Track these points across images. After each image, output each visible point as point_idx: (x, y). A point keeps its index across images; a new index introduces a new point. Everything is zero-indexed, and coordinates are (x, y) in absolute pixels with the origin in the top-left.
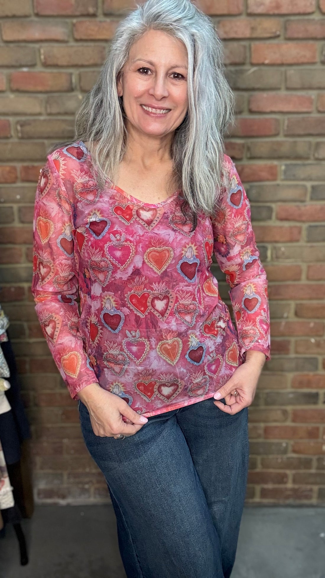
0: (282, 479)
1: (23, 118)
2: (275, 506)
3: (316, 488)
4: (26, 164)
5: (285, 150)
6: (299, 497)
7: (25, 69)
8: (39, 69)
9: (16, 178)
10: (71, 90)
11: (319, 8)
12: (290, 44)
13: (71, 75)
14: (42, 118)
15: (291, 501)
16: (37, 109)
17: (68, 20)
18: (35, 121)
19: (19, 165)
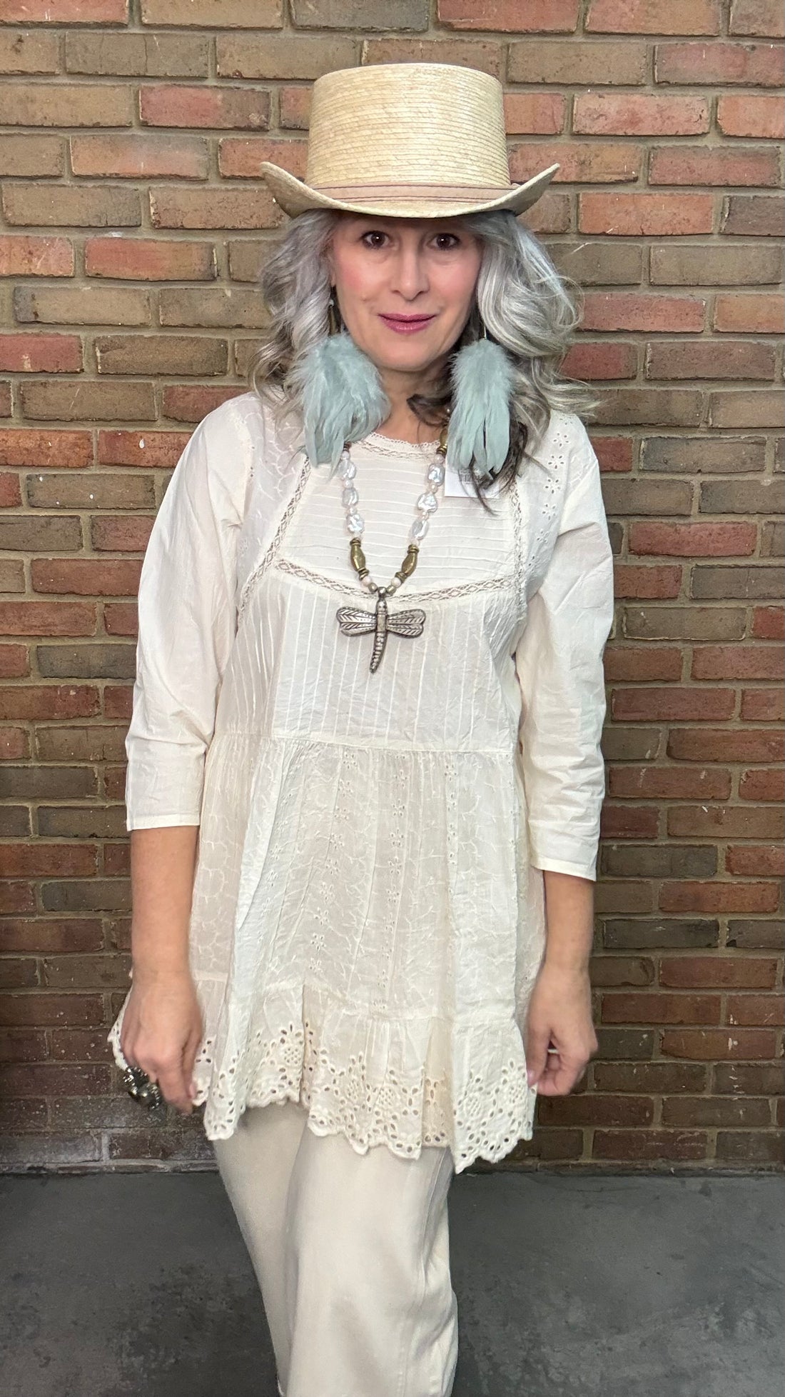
0: (640, 1114)
1: (109, 334)
2: (623, 1173)
3: (712, 1133)
4: (108, 429)
5: (647, 409)
6: (677, 1156)
7: (115, 235)
8: (145, 233)
9: (91, 457)
10: (213, 279)
11: (715, 123)
12: (657, 194)
13: (212, 246)
14: (147, 334)
15: (660, 1163)
16: (139, 317)
17: (207, 137)
18: (132, 339)
19: (95, 430)
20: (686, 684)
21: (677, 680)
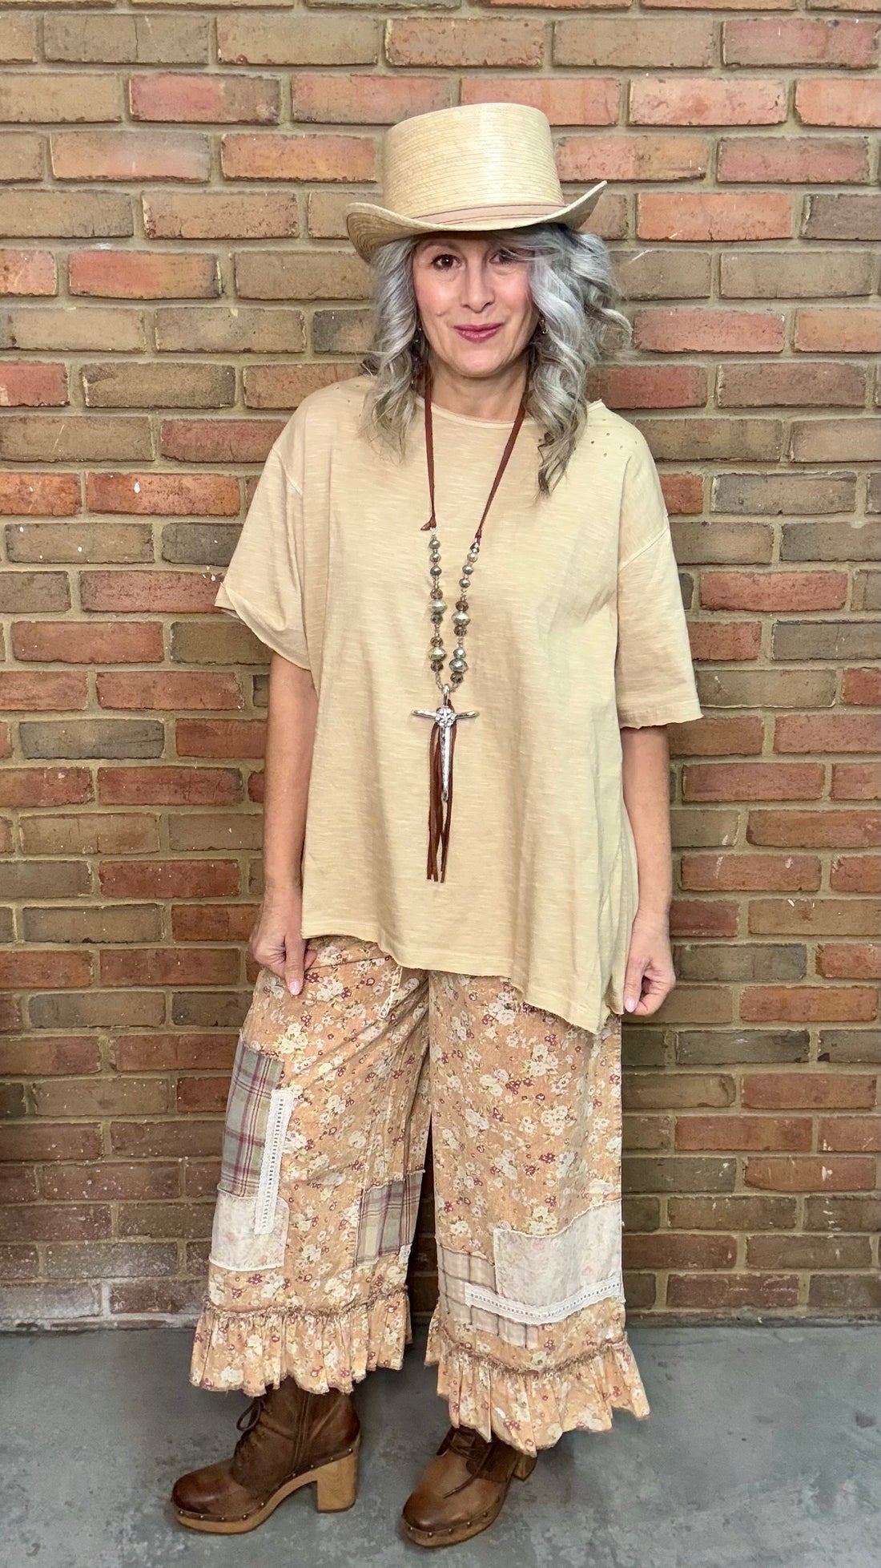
0: (722, 1256)
1: (98, 361)
2: (704, 1323)
3: (804, 1276)
4: (100, 471)
5: (720, 441)
6: (764, 1303)
7: (103, 246)
8: (137, 244)
9: (78, 503)
10: (216, 296)
11: (794, 111)
12: (728, 193)
13: (214, 258)
14: (141, 361)
15: (745, 1312)
16: (131, 341)
17: (208, 133)
18: (124, 367)
19: (83, 473)
20: (768, 758)
21: (758, 754)
